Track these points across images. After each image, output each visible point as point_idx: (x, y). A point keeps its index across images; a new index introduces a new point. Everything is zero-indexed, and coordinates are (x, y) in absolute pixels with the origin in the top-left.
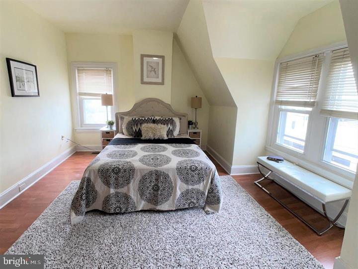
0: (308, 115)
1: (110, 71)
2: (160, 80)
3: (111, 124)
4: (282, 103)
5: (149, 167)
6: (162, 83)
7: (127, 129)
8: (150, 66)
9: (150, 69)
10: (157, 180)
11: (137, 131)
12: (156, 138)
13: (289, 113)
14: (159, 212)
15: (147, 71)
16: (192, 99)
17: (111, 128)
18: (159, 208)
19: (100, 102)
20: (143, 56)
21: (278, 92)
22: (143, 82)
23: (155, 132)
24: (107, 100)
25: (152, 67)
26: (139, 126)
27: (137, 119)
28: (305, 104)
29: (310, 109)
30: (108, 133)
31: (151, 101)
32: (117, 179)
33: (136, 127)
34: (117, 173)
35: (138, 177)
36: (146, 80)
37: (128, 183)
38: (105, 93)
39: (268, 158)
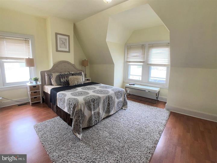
0: (142, 66)
1: (29, 41)
2: (67, 50)
3: (36, 80)
4: (130, 62)
5: (105, 95)
6: (69, 52)
7: (56, 81)
8: (61, 40)
9: (61, 42)
10: (109, 100)
11: (65, 81)
12: (79, 84)
13: (131, 66)
14: (111, 116)
15: (60, 44)
16: (83, 61)
17: (36, 83)
18: (110, 114)
19: (24, 64)
20: (57, 34)
21: (127, 57)
22: (57, 51)
23: (78, 80)
24: (30, 63)
25: (62, 41)
26: (66, 78)
27: (63, 74)
28: (141, 62)
29: (142, 64)
30: (34, 87)
31: (64, 63)
32: (94, 105)
33: (64, 79)
34: (93, 102)
35: (102, 101)
36: (59, 49)
37: (99, 106)
38: (28, 58)
39: (129, 85)
